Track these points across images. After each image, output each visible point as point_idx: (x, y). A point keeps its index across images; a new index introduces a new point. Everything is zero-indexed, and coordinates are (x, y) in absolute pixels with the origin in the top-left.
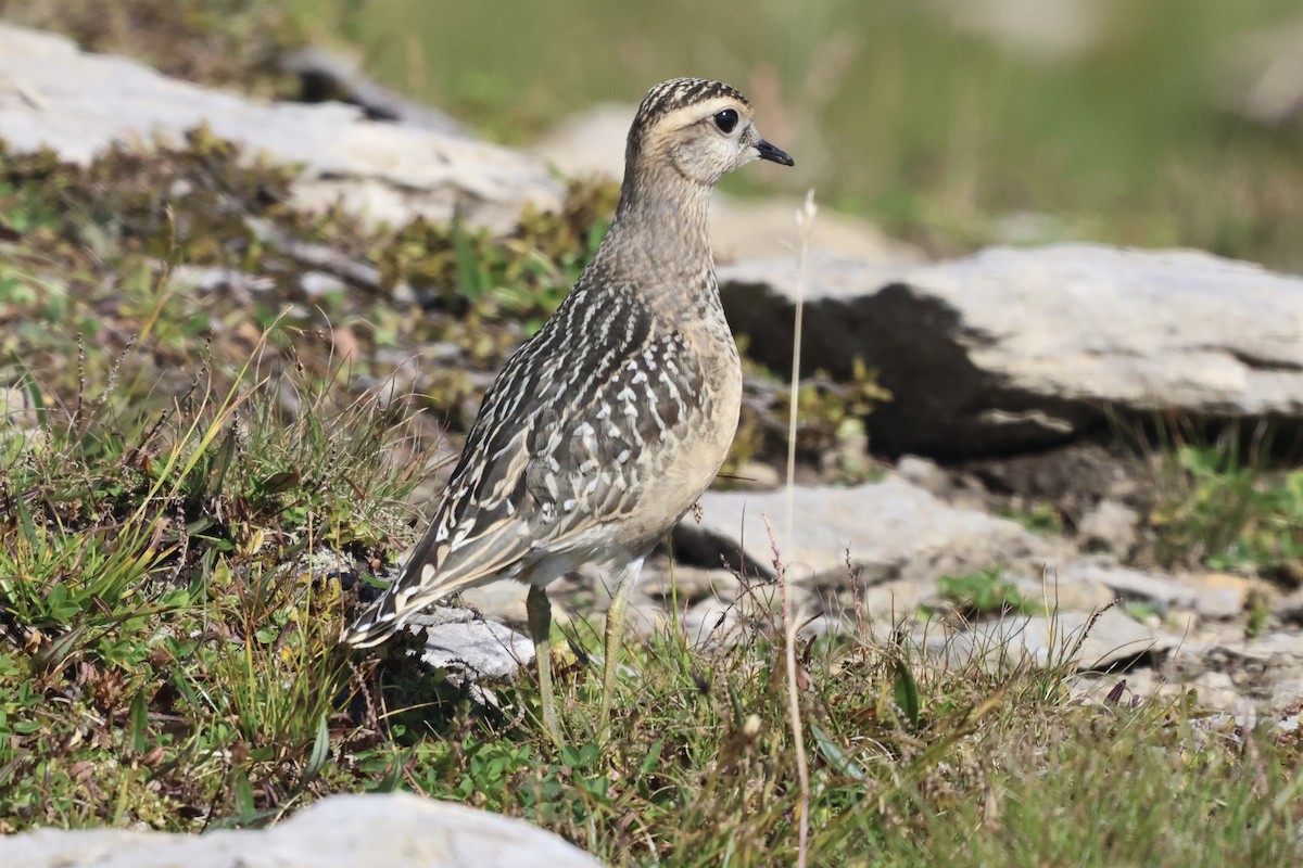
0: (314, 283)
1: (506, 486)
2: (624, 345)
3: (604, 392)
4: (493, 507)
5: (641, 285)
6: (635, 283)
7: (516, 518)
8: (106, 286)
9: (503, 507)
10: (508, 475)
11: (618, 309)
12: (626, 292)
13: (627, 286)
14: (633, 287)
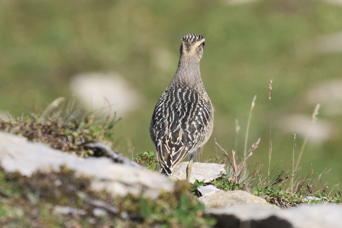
0: (98, 212)
1: (180, 138)
2: (195, 102)
3: (195, 114)
4: (178, 144)
5: (194, 85)
6: (193, 85)
7: (184, 146)
8: (34, 212)
9: (181, 144)
10: (179, 136)
11: (191, 93)
12: (192, 88)
13: (192, 87)
14: (193, 86)
